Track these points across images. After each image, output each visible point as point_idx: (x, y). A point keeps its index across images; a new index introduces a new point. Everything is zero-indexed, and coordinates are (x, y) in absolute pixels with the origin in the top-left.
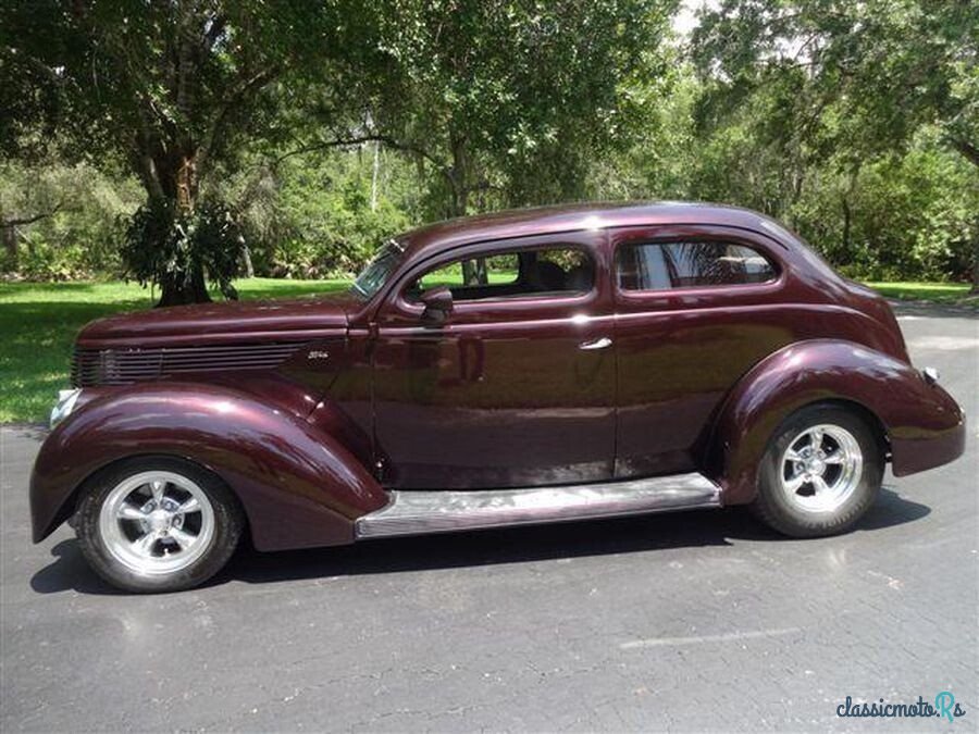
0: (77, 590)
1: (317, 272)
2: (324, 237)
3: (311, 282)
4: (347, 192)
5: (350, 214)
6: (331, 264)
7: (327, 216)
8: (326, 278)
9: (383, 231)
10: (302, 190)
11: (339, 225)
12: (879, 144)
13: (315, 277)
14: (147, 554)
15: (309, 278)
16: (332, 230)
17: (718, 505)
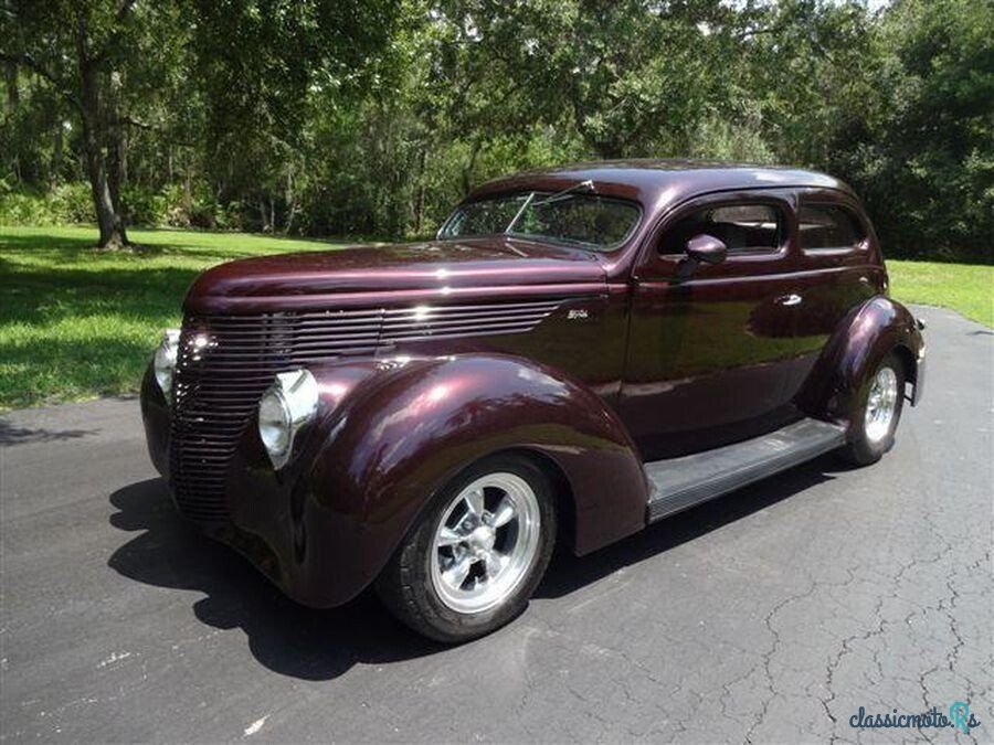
0: (362, 662)
17: (844, 442)
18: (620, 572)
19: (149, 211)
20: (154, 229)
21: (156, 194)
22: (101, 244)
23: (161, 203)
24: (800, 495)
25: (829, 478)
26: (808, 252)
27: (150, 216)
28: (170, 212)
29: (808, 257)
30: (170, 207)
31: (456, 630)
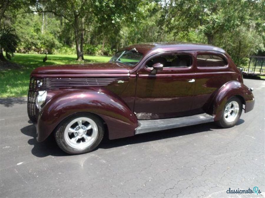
1: (25, 51)
2: (27, 40)
3: (23, 55)
4: (34, 27)
5: (35, 34)
6: (30, 49)
7: (28, 34)
8: (28, 53)
9: (47, 40)
10: (20, 25)
11: (32, 37)
12: (183, 29)
13: (24, 53)
14: (75, 142)
15: (22, 53)
16: (30, 38)
17: (213, 121)
18: (127, 146)
19: (94, 51)
20: (95, 55)
21: (96, 47)
22: (77, 59)
23: (97, 49)
24: (197, 134)
25: (211, 130)
26: (198, 68)
27: (94, 52)
28: (99, 51)
29: (198, 69)
30: (99, 50)
31: (72, 151)
